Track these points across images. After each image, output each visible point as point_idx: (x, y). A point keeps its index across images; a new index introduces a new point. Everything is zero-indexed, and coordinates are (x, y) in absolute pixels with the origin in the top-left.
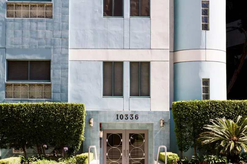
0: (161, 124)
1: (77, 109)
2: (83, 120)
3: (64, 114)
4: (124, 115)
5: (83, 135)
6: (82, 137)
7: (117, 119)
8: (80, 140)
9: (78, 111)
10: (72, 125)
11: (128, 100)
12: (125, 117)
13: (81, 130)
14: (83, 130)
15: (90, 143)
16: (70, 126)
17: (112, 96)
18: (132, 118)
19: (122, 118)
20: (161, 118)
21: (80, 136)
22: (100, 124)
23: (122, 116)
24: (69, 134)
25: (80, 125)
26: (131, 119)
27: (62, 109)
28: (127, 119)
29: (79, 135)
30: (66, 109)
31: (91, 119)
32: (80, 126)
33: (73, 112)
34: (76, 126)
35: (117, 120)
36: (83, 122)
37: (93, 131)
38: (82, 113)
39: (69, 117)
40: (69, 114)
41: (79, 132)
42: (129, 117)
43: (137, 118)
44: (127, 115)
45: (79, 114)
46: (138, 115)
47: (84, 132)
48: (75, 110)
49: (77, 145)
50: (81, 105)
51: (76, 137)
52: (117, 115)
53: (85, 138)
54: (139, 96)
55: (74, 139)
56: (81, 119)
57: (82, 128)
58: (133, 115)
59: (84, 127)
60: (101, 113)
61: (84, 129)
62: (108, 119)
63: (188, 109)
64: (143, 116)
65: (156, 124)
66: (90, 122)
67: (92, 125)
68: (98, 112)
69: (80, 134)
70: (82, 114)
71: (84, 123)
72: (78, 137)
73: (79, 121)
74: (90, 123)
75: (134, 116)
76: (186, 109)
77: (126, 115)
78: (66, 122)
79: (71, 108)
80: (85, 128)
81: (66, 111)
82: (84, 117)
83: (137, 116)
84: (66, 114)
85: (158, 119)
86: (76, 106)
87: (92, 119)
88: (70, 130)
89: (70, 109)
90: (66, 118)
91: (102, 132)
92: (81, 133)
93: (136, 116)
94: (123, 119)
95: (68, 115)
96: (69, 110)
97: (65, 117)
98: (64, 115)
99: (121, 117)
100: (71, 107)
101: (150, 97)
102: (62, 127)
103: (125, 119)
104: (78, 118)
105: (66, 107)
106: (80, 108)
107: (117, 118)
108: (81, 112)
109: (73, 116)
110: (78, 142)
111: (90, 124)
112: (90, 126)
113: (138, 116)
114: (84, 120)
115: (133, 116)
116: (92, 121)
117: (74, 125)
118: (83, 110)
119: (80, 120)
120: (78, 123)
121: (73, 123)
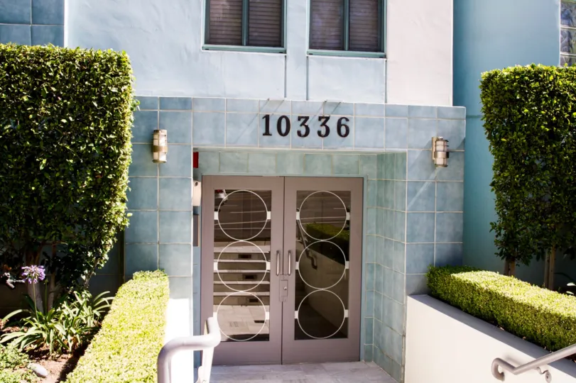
0: (436, 156)
1: (91, 75)
2: (122, 129)
3: (25, 99)
4: (293, 120)
5: (123, 201)
6: (119, 210)
7: (267, 133)
8: (110, 224)
9: (96, 85)
10: (67, 154)
11: (305, 62)
12: (296, 126)
13: (110, 177)
14: (125, 179)
15: (155, 231)
16: (58, 159)
17: (240, 44)
18: (323, 131)
19: (284, 129)
20: (434, 135)
21: (109, 207)
22: (196, 155)
23: (284, 120)
24: (53, 198)
25: (109, 157)
26: (319, 133)
27: (15, 73)
28: (307, 134)
29: (103, 203)
30: (36, 74)
31: (157, 131)
32: (107, 157)
33: (72, 90)
34: (89, 159)
35: (267, 137)
36: (120, 142)
37: (165, 185)
38: (116, 94)
39: (53, 113)
40: (51, 98)
41: (105, 188)
42: (314, 126)
43: (343, 130)
44: (307, 118)
45: (100, 101)
46: (347, 120)
47: (129, 185)
48: (82, 81)
49: (98, 245)
50: (111, 60)
51: (91, 214)
52: (267, 118)
53: (130, 214)
54: (343, 49)
55: (81, 221)
56: (114, 125)
57: (117, 172)
58: (328, 118)
59: (126, 163)
60: (199, 109)
61: (125, 175)
62: (228, 133)
63: (559, 96)
64: (367, 123)
65: (414, 156)
66: (156, 143)
67: (163, 158)
68: (185, 103)
69: (107, 197)
70: (117, 104)
71: (128, 146)
72: (101, 212)
73: (104, 133)
74: (154, 149)
75: (332, 124)
76: (552, 98)
77: (299, 118)
78: (34, 139)
79: (64, 71)
80: (132, 169)
81: (35, 84)
82: (127, 118)
83: (343, 121)
84: (36, 96)
85: (424, 138)
86: (88, 63)
87: (163, 132)
88: (58, 178)
89: (56, 73)
90: (36, 118)
91: (200, 184)
92: (112, 195)
93: (339, 125)
94: (290, 134)
95: (46, 104)
96: (53, 78)
97: (34, 112)
98: (28, 104)
99: (283, 127)
100: (61, 67)
101: (385, 57)
102: (18, 163)
103: (299, 133)
104: (95, 121)
105: (36, 62)
106: (107, 70)
107: (264, 131)
108: (114, 90)
109: (71, 111)
110: (101, 236)
111: (156, 154)
112: (155, 161)
113: (348, 124)
114: (127, 133)
115: (327, 124)
116: (162, 141)
117: (80, 154)
118: (123, 84)
119: (109, 130)
120: (98, 145)
121: (72, 146)
